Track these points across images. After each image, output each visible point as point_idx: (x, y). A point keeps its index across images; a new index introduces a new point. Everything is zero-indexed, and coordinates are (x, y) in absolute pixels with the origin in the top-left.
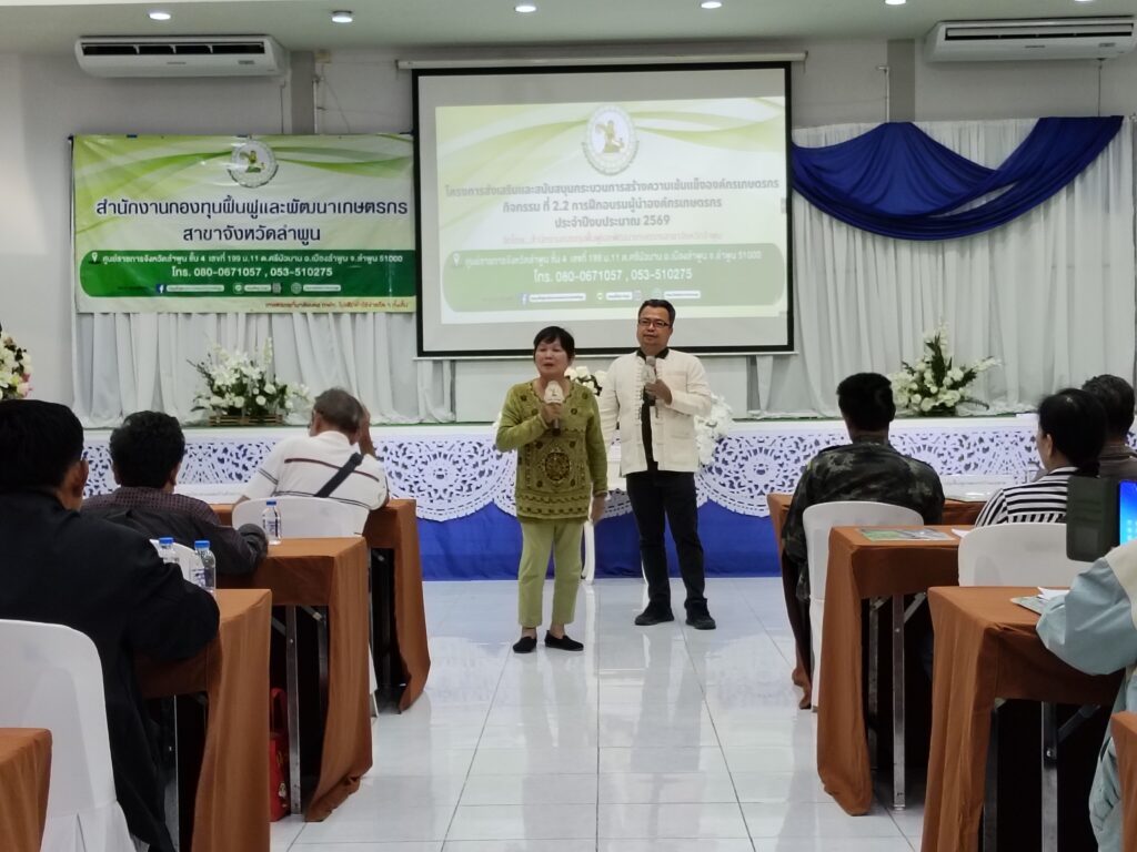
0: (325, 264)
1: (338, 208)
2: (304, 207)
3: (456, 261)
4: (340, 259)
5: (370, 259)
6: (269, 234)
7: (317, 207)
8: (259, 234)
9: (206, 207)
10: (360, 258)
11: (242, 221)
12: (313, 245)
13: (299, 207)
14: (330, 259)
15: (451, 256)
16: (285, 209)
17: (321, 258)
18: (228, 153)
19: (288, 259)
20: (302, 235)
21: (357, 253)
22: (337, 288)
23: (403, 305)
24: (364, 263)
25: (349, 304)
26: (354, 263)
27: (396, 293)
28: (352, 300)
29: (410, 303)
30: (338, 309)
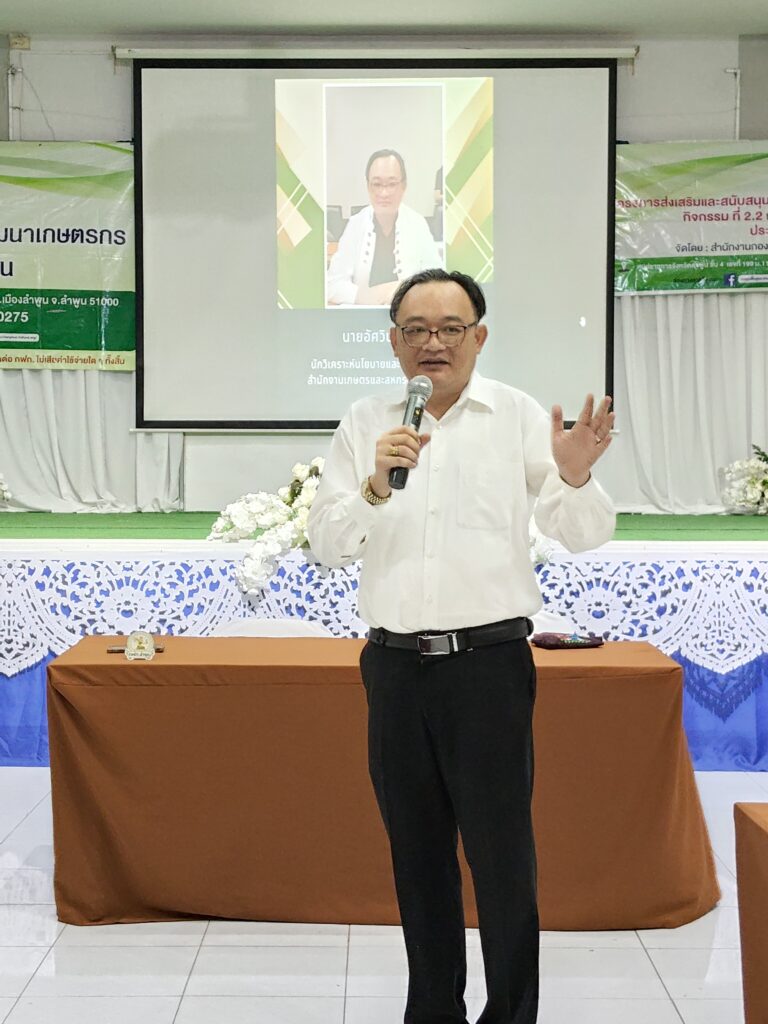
0: (21, 308)
1: (37, 236)
4: (38, 301)
5: (77, 302)
7: (9, 235)
10: (64, 301)
12: (3, 283)
14: (26, 300)
17: (14, 300)
21: (59, 294)
22: (35, 338)
23: (118, 361)
24: (68, 306)
25: (50, 360)
26: (57, 307)
27: (108, 349)
28: (54, 353)
29: (130, 356)
30: (37, 366)
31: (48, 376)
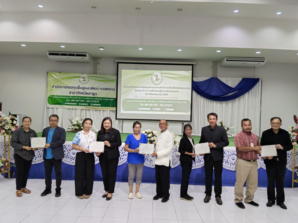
1: (101, 89)
2: (94, 88)
3: (125, 101)
4: (101, 99)
5: (107, 99)
6: (87, 94)
7: (96, 89)
8: (85, 93)
9: (74, 87)
11: (81, 91)
12: (95, 96)
13: (93, 88)
14: (99, 99)
15: (124, 100)
16: (90, 89)
17: (97, 99)
18: (79, 77)
19: (90, 99)
20: (94, 94)
21: (104, 98)
22: (100, 105)
23: (113, 109)
24: (106, 100)
25: (102, 108)
26: (104, 100)
27: (112, 107)
28: (103, 107)
29: (115, 108)
30: (100, 109)
31: (101, 111)
